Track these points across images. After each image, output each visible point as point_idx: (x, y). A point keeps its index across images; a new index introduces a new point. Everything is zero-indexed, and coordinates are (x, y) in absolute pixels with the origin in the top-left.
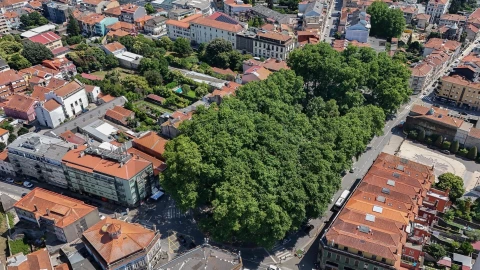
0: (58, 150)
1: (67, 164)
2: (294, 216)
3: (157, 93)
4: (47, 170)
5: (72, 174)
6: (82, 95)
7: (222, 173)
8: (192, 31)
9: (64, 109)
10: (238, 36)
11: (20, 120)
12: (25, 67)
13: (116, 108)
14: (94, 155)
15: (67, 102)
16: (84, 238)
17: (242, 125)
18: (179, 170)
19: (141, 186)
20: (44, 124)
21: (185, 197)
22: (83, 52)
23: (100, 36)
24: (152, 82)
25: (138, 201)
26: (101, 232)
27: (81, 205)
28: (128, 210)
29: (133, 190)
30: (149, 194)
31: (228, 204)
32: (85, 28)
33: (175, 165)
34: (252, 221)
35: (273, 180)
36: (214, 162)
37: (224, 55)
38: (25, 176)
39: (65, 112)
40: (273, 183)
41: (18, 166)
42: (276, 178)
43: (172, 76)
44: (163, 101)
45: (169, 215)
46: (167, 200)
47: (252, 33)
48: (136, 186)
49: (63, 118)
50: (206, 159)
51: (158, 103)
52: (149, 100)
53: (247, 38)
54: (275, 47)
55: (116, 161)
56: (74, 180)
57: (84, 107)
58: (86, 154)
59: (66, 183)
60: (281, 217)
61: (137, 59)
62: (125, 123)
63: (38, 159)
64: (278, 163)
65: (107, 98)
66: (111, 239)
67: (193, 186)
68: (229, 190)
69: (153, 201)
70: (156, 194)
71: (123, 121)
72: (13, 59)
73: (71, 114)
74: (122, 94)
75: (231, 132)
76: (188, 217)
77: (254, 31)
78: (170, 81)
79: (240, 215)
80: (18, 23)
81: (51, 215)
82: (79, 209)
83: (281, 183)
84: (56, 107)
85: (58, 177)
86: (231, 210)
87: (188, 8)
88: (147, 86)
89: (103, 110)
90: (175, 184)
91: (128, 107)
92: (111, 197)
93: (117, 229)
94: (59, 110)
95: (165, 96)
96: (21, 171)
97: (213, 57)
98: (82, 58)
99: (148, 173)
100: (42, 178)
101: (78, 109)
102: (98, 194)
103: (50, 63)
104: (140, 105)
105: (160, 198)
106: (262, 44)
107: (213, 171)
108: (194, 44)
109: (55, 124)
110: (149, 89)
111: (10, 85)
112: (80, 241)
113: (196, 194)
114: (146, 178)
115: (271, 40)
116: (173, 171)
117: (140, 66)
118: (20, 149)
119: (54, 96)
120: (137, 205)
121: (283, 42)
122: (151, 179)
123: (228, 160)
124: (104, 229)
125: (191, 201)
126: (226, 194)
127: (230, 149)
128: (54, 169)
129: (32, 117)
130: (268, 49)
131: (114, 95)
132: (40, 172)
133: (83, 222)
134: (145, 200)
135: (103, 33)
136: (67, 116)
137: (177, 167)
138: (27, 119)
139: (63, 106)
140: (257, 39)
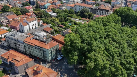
0: (23, 37)
1: (25, 42)
2: (128, 72)
3: (62, 24)
4: (18, 45)
5: (27, 46)
6: (36, 22)
7: (91, 48)
8: (75, 8)
9: (29, 26)
10: (91, 9)
11: (14, 30)
12: (20, 15)
13: (47, 27)
14: (36, 39)
15: (31, 24)
16: (26, 73)
17: (99, 29)
18: (71, 45)
19: (54, 53)
20: (22, 31)
21: (72, 58)
22: (39, 11)
23: (45, 9)
24: (61, 21)
25: (52, 60)
26: (34, 70)
27: (27, 58)
28: (47, 63)
29: (50, 55)
30: (56, 57)
31: (94, 62)
32: (41, 7)
33: (69, 43)
34: (107, 72)
35: (116, 54)
36: (86, 43)
37: (86, 14)
38: (11, 47)
39: (29, 27)
40: (116, 55)
41: (9, 43)
42: (118, 53)
43: (68, 19)
44: (64, 27)
45: (64, 67)
46: (63, 61)
47: (96, 8)
48: (51, 53)
49: (28, 30)
50: (83, 42)
51: (62, 27)
52: (59, 26)
53: (94, 9)
54: (105, 12)
55: (44, 42)
56: (27, 49)
57: (36, 27)
58: (33, 39)
59: (24, 50)
60: (122, 72)
61: (56, 15)
62: (50, 33)
63: (16, 40)
64: (118, 46)
65: (45, 24)
66: (37, 74)
67: (76, 53)
68: (94, 55)
69: (58, 60)
70: (59, 58)
71: (49, 32)
72: (17, 12)
73: (31, 29)
74: (50, 23)
75: (95, 31)
76: (72, 69)
77: (97, 7)
78: (67, 21)
79: (101, 68)
80: (21, 5)
81: (14, 61)
82: (26, 59)
83: (120, 55)
84: (27, 25)
85: (22, 48)
86: (96, 65)
87: (74, 2)
88: (59, 22)
89: (43, 28)
90: (68, 52)
91: (51, 27)
92: (41, 57)
93: (40, 69)
94: (27, 26)
95: (65, 25)
96: (9, 45)
97: (82, 14)
98: (38, 13)
99: (57, 48)
100: (16, 48)
101: (34, 27)
102: (36, 55)
103: (28, 14)
104: (56, 28)
105: (61, 60)
106: (100, 11)
107: (86, 47)
108: (75, 12)
109: (26, 31)
110: (60, 23)
111: (14, 19)
112: (25, 74)
113: (77, 57)
114: (56, 50)
115: (104, 10)
116: (68, 46)
117: (57, 16)
118: (10, 36)
119: (26, 21)
120: (51, 62)
121: (108, 10)
122: (58, 51)
123: (94, 42)
124: (35, 69)
125: (75, 60)
126: (93, 57)
127: (94, 38)
128: (21, 44)
129: (18, 29)
130: (102, 13)
131: (47, 23)
132: (16, 46)
133: (27, 65)
134: (54, 59)
135: (46, 8)
136: (30, 29)
137: (70, 44)
138: (16, 29)
139: (29, 25)
140: (98, 9)
